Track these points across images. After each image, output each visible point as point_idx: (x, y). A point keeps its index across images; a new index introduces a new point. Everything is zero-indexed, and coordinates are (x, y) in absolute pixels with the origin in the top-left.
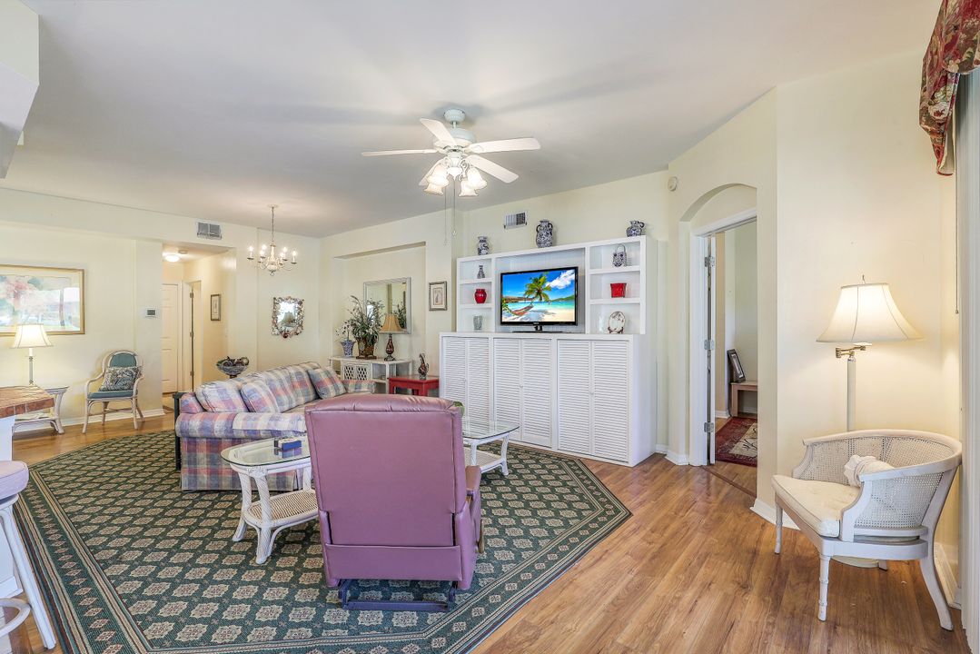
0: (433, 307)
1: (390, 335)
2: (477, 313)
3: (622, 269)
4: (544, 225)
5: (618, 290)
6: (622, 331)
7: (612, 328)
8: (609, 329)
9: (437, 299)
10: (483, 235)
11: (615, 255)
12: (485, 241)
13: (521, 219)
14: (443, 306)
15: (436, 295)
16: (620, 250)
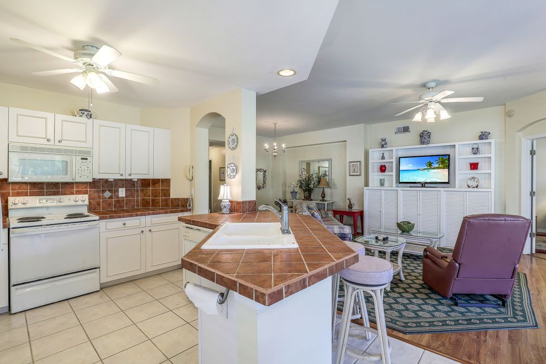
0: (351, 174)
1: (323, 188)
2: (382, 178)
3: (478, 156)
4: (425, 133)
5: (474, 166)
6: (477, 187)
7: (470, 185)
8: (468, 185)
9: (354, 169)
10: (384, 137)
11: (473, 149)
12: (385, 140)
13: (406, 129)
14: (358, 174)
15: (353, 168)
16: (475, 146)
